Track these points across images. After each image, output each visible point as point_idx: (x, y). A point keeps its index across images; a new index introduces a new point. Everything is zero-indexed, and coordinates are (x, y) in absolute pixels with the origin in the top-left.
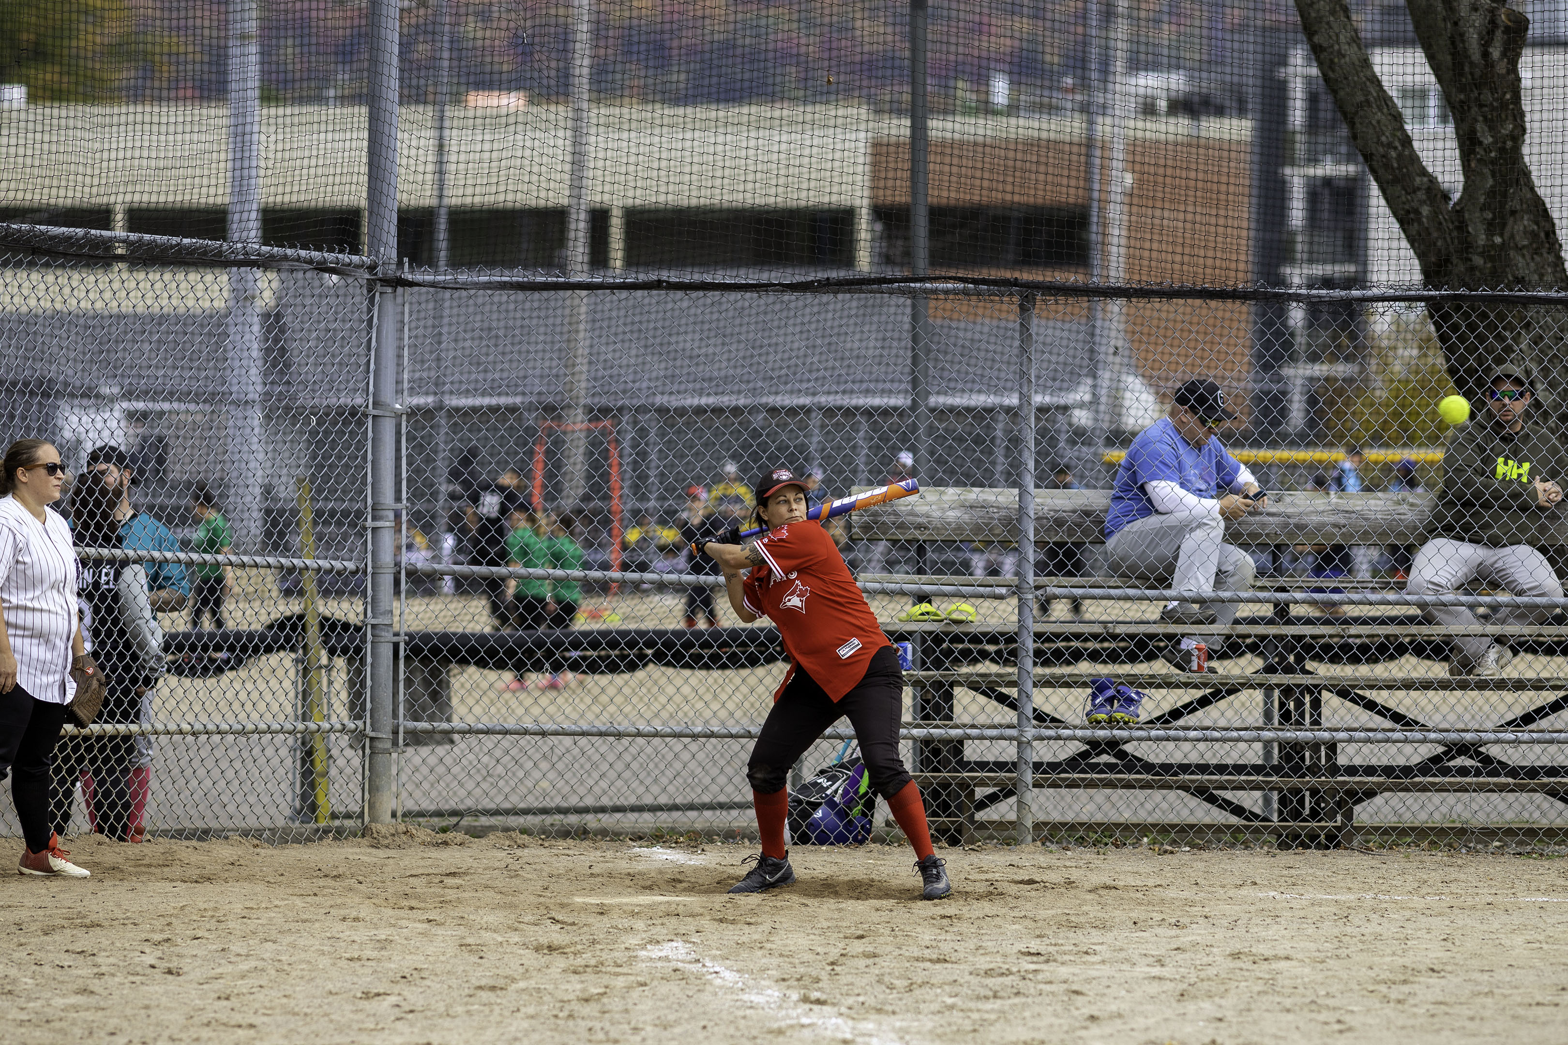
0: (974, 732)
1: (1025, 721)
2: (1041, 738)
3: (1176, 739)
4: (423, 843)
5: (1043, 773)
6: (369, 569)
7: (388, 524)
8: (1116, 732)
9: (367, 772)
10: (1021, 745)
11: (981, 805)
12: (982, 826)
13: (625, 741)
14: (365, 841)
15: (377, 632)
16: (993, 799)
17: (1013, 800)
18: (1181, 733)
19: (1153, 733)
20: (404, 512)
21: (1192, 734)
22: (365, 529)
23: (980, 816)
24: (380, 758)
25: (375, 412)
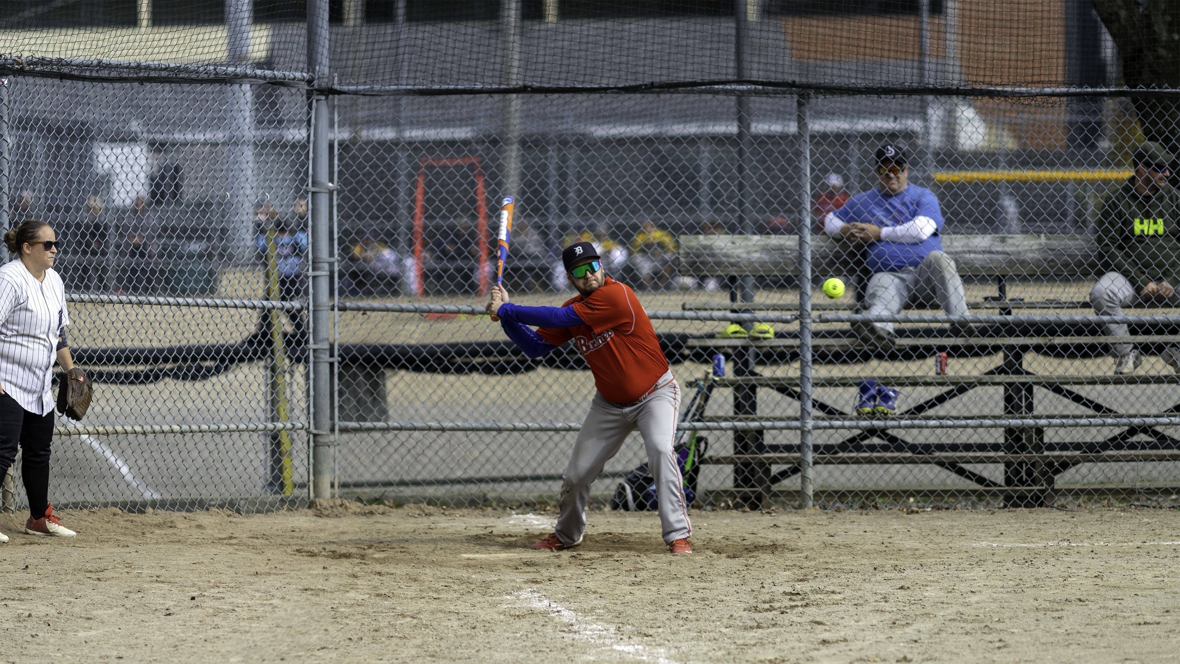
0: (768, 424)
1: (806, 415)
2: (819, 428)
3: (920, 427)
4: (355, 513)
5: (822, 453)
6: (311, 308)
7: (324, 273)
8: (875, 423)
9: (311, 460)
10: (804, 433)
11: (775, 480)
12: (775, 495)
13: (505, 434)
14: (310, 512)
15: (317, 354)
16: (784, 474)
17: (800, 474)
18: (923, 422)
19: (903, 422)
20: (336, 264)
21: (932, 423)
22: (307, 277)
23: (775, 488)
24: (322, 450)
25: (314, 189)
